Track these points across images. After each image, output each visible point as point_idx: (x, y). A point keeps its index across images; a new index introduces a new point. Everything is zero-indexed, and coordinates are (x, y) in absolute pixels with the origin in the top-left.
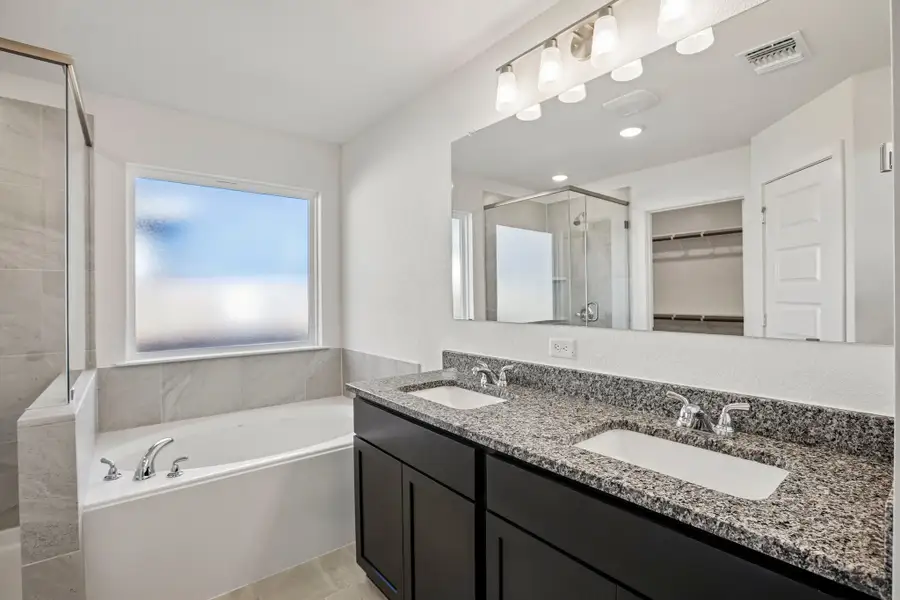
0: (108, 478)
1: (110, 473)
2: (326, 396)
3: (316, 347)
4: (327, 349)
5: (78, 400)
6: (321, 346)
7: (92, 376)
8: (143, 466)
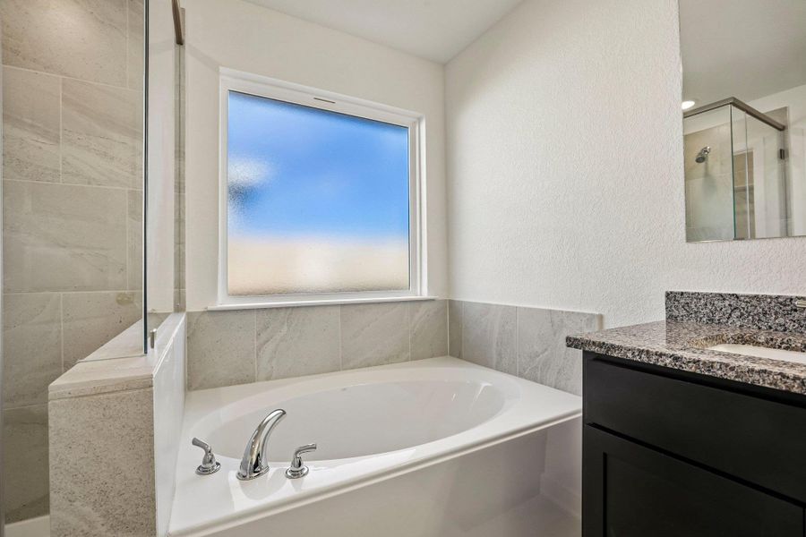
0: (203, 471)
1: (205, 462)
2: (432, 356)
3: (418, 297)
4: (433, 300)
5: (161, 348)
6: (425, 295)
7: (181, 320)
8: (252, 453)
